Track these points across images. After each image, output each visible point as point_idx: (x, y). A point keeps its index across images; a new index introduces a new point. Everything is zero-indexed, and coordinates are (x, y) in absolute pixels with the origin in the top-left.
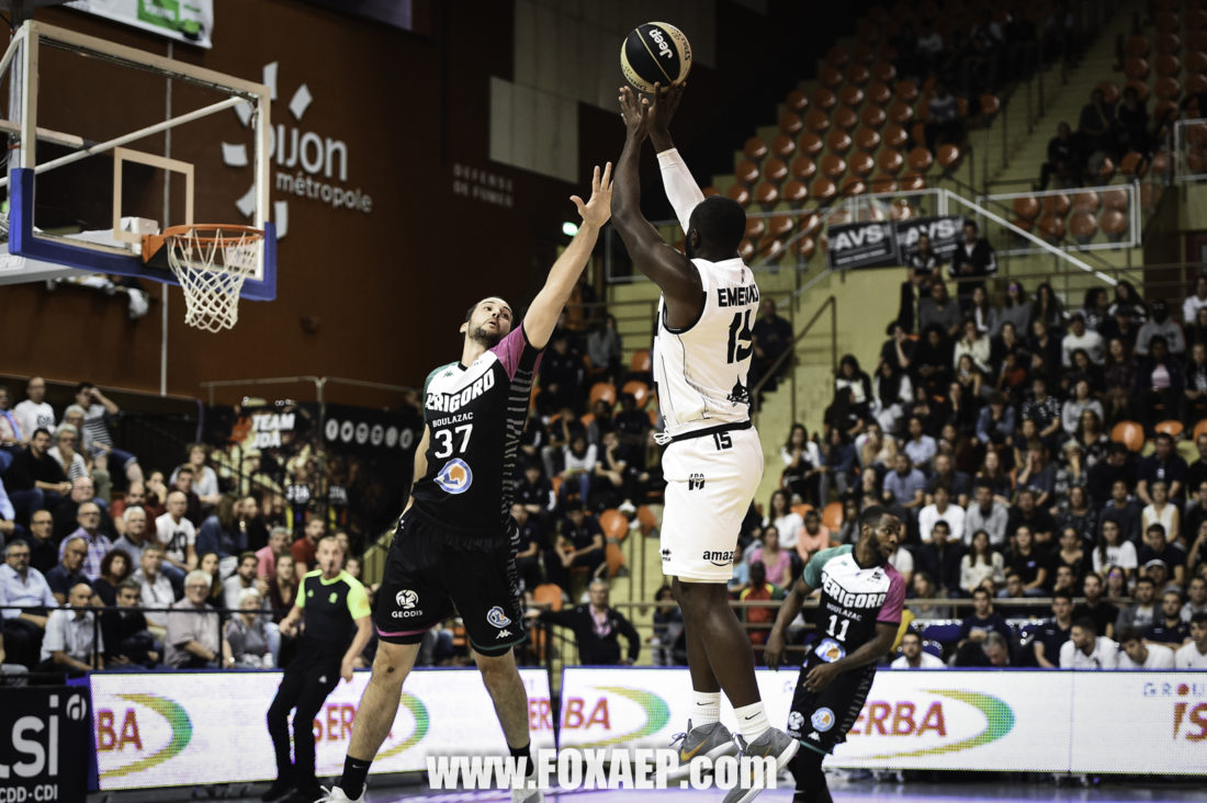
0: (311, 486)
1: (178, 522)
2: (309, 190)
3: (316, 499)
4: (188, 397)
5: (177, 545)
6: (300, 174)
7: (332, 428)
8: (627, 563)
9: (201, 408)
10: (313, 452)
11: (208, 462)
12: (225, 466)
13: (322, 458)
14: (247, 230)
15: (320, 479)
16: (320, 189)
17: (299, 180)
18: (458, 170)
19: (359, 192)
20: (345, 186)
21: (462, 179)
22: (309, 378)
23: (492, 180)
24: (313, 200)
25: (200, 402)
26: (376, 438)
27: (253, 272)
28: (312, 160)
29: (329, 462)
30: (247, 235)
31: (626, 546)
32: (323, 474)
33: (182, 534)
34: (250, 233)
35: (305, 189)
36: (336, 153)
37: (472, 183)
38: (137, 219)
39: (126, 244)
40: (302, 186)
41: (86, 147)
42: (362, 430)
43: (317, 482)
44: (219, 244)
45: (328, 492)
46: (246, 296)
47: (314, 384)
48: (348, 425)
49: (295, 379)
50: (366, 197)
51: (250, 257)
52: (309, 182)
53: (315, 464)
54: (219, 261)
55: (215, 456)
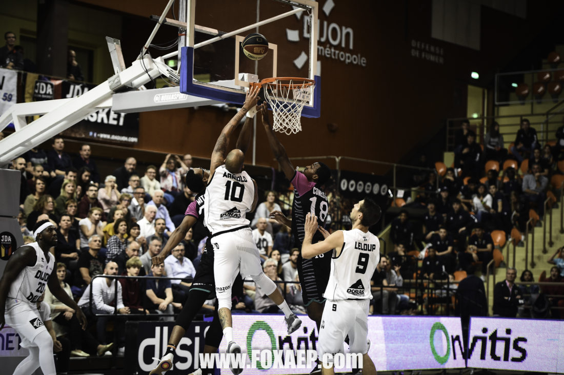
0: (332, 215)
1: (263, 234)
2: (333, 54)
3: (335, 222)
4: (268, 167)
5: (262, 246)
6: (328, 46)
7: (344, 184)
8: (505, 260)
9: (274, 172)
10: (334, 196)
11: (277, 201)
12: (286, 204)
13: (338, 200)
14: (306, 80)
15: (338, 211)
16: (338, 54)
17: (328, 49)
18: (414, 43)
19: (359, 55)
20: (352, 52)
21: (416, 48)
22: (332, 157)
23: (432, 49)
24: (335, 59)
25: (273, 169)
26: (368, 190)
27: (308, 102)
28: (335, 38)
29: (342, 202)
30: (306, 83)
31: (505, 250)
32: (339, 208)
33: (264, 240)
34: (307, 82)
35: (331, 54)
36: (348, 34)
37: (421, 51)
38: (247, 74)
39: (241, 87)
40: (329, 52)
41: (220, 35)
42: (360, 185)
43: (336, 212)
44: (291, 87)
45: (342, 218)
46: (304, 115)
47: (335, 159)
48: (352, 182)
49: (325, 157)
50: (363, 58)
51: (306, 95)
52: (333, 50)
53: (335, 203)
54: (291, 97)
55: (281, 198)
